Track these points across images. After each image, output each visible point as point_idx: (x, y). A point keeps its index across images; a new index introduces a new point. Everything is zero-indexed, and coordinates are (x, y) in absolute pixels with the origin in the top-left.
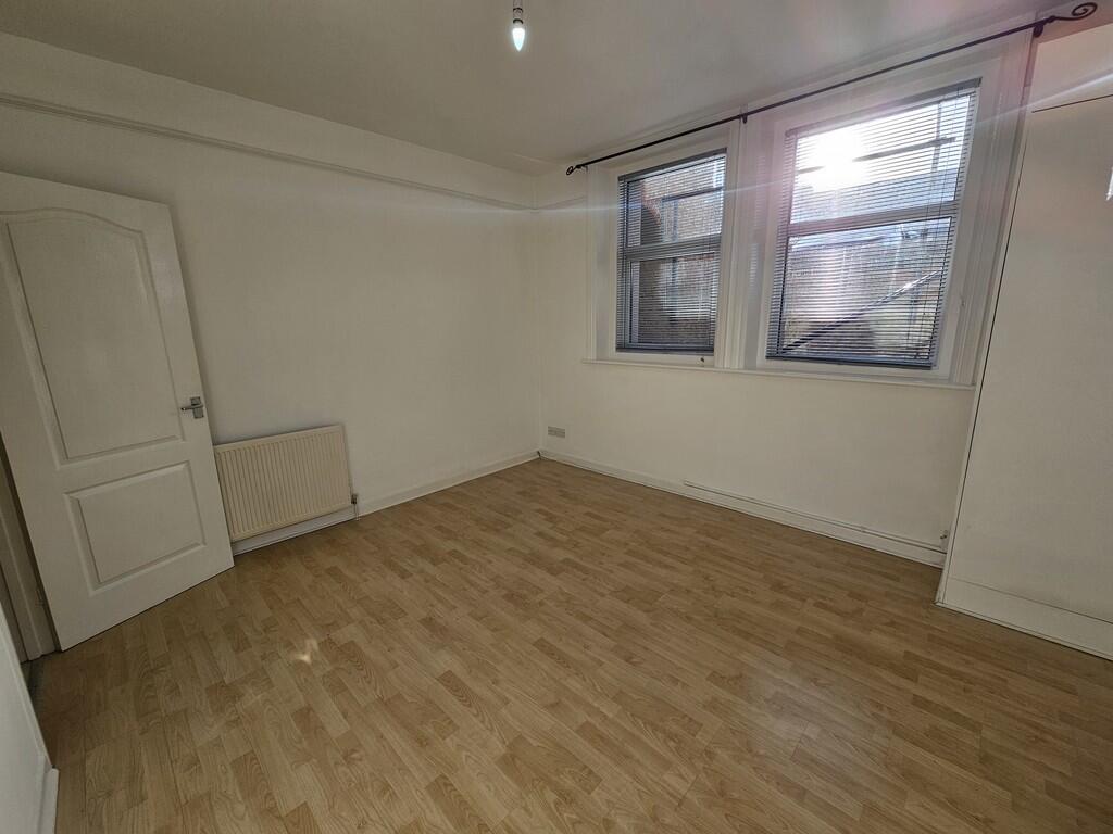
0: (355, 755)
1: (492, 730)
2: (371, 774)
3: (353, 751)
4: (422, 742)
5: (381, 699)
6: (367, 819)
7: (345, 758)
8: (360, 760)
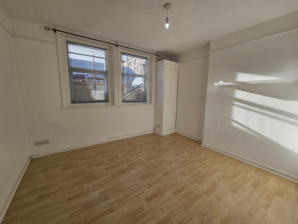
0: (204, 213)
1: (191, 185)
2: (208, 208)
3: (203, 214)
4: (197, 198)
5: (184, 210)
6: (219, 207)
7: (205, 216)
8: (205, 211)
